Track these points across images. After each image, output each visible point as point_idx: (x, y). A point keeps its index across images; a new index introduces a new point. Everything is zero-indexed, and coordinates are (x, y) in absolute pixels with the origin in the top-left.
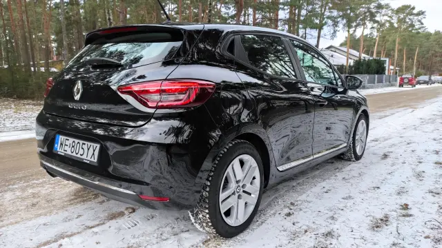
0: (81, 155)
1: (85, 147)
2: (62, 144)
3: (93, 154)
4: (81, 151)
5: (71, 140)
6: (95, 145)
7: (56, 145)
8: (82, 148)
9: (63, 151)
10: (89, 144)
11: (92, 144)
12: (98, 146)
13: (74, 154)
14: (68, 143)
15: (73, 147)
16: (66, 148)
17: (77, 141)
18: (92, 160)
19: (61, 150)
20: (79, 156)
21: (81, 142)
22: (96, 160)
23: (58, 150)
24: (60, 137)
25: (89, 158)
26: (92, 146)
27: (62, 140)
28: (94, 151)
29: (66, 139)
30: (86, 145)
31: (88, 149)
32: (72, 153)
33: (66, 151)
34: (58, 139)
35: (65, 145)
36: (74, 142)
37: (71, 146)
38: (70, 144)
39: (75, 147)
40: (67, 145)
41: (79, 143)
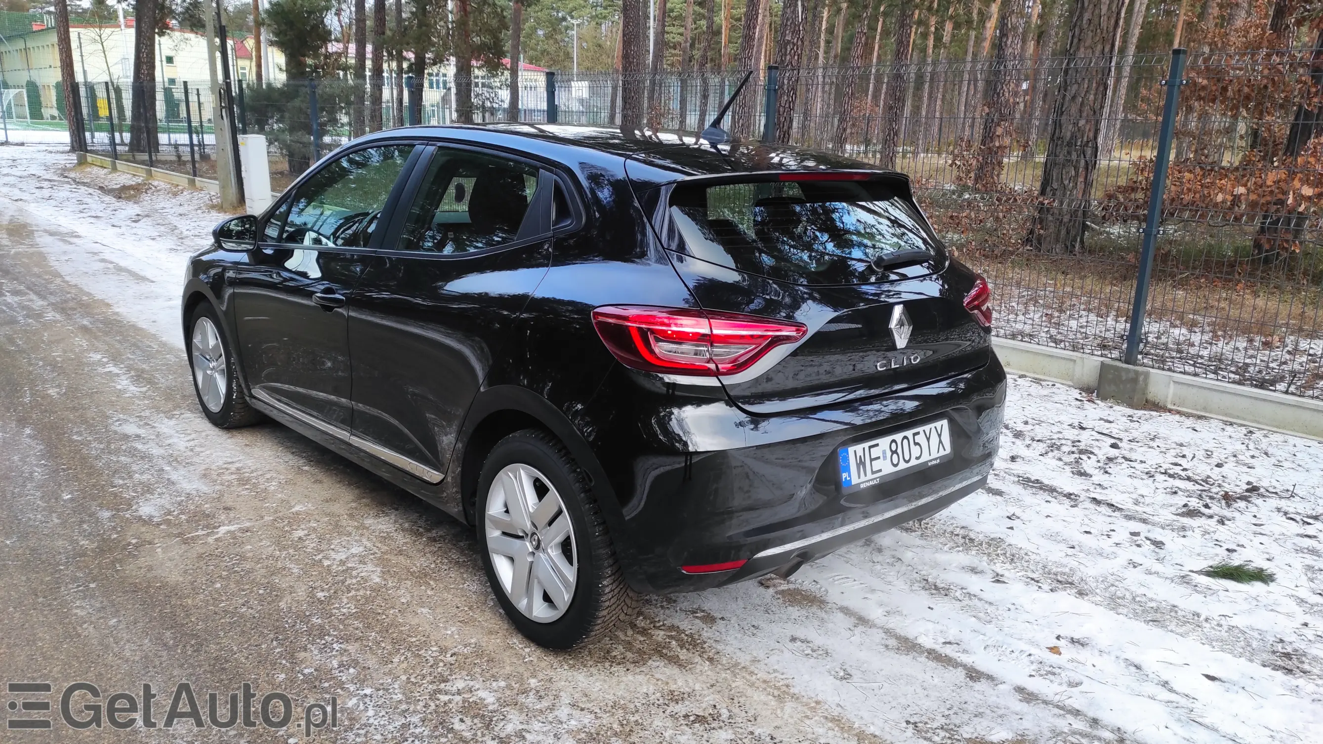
0: (917, 458)
1: (920, 438)
2: (861, 463)
3: (941, 442)
4: (915, 452)
5: (884, 442)
6: (938, 424)
7: (846, 475)
8: (916, 444)
9: (870, 476)
10: (927, 428)
11: (932, 426)
12: (945, 422)
13: (903, 466)
14: (875, 452)
15: (895, 452)
16: (877, 465)
17: (898, 437)
18: (942, 453)
19: (863, 478)
20: (914, 462)
21: (909, 433)
22: (948, 450)
23: (856, 481)
24: (851, 450)
25: (934, 455)
26: (933, 430)
27: (860, 453)
28: (940, 436)
29: (870, 447)
30: (922, 433)
31: (928, 439)
32: (895, 466)
33: (880, 471)
34: (846, 459)
35: (872, 460)
36: (894, 441)
37: (889, 453)
38: (884, 452)
39: (899, 451)
40: (879, 458)
41: (905, 437)
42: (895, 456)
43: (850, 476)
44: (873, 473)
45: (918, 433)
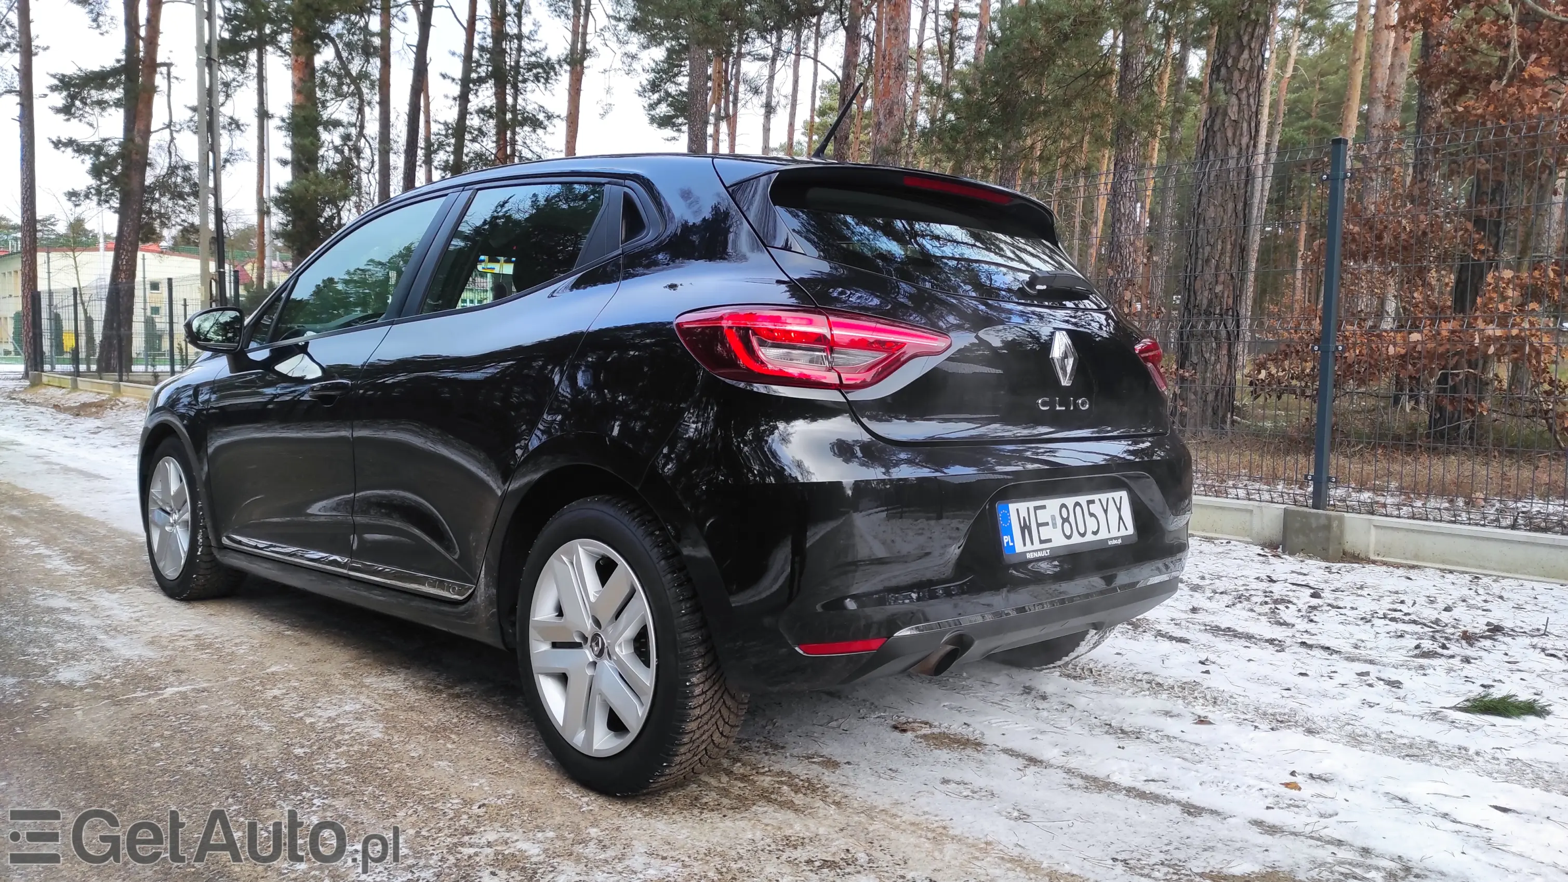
0: (1095, 533)
1: (1096, 509)
2: (1025, 528)
3: (1121, 518)
4: (1092, 524)
5: (1052, 505)
6: (1116, 495)
7: (1006, 539)
8: (1092, 515)
9: (1037, 545)
10: (1104, 497)
11: (1110, 495)
12: (1124, 494)
13: (1076, 539)
14: (1043, 516)
15: (1067, 520)
16: (1046, 533)
17: (1070, 501)
18: (1123, 533)
19: (1029, 547)
20: (1089, 538)
21: (1083, 499)
22: (1131, 529)
23: (1019, 548)
24: (1013, 507)
25: (1114, 533)
26: (1111, 501)
27: (1023, 513)
28: (1119, 510)
29: (1036, 508)
30: (1097, 502)
31: (1106, 511)
32: (1069, 537)
33: (1049, 541)
34: (1007, 518)
35: (1039, 525)
36: (1063, 506)
37: (1059, 521)
38: (1053, 518)
39: (1072, 519)
40: (1047, 524)
41: (1077, 504)
42: (1066, 524)
43: (1013, 541)
44: (1042, 542)
45: (1092, 502)
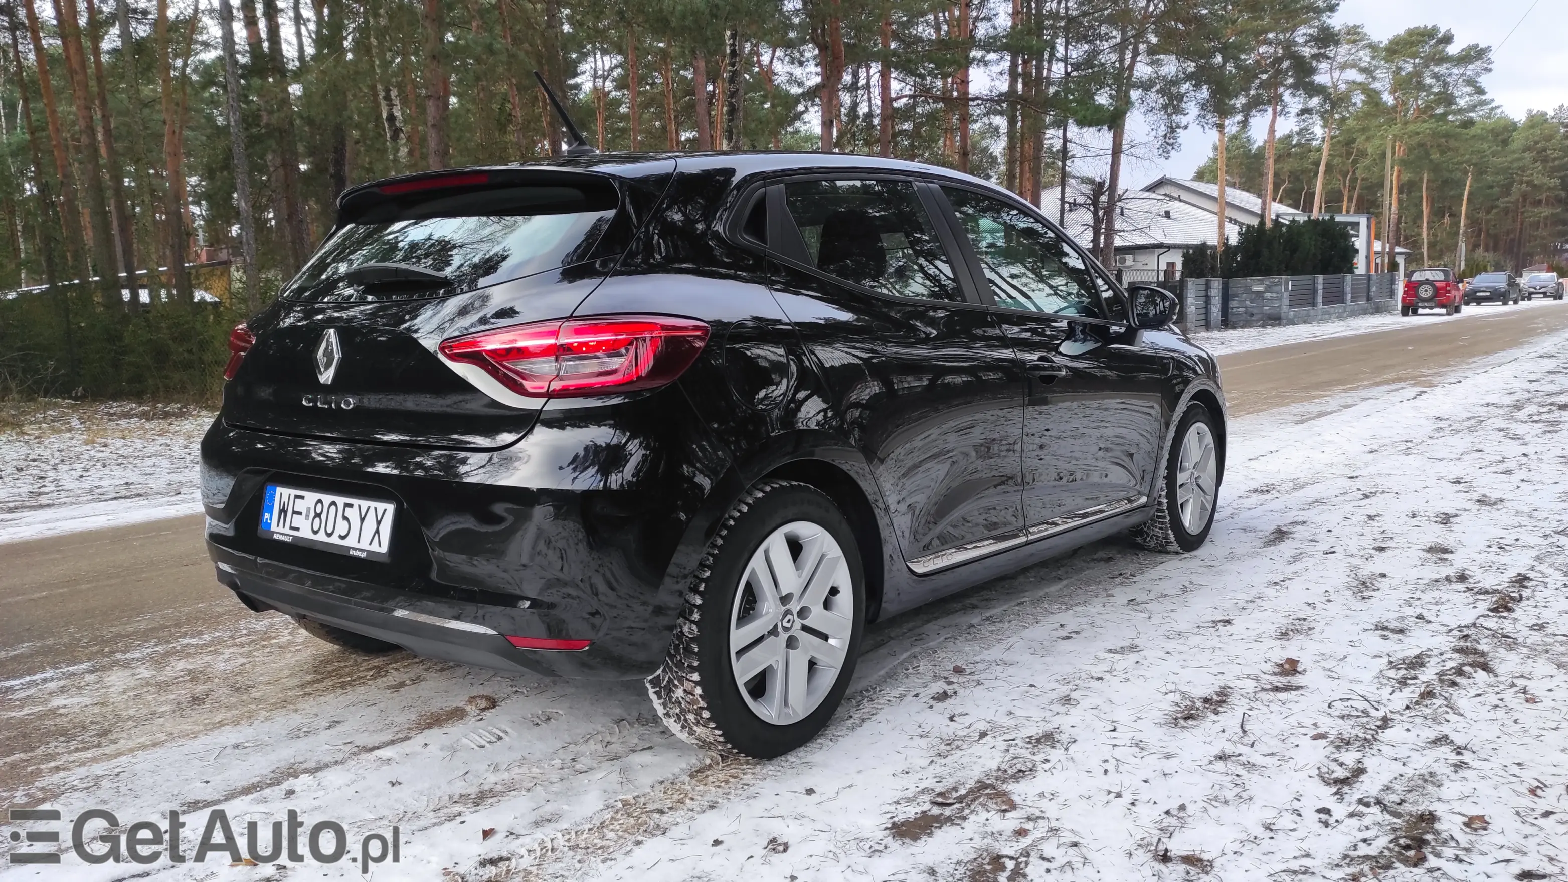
0: (342, 537)
1: (352, 513)
2: (283, 511)
3: (377, 531)
4: (342, 527)
5: (311, 497)
6: (381, 506)
7: (267, 516)
8: (345, 518)
9: (287, 530)
10: (365, 504)
11: (373, 504)
12: (390, 508)
13: (321, 537)
14: (300, 506)
15: (318, 516)
16: (298, 521)
17: (327, 499)
18: (375, 548)
19: (281, 529)
20: (335, 540)
21: (341, 501)
22: (384, 549)
23: (274, 528)
24: (279, 490)
25: (364, 545)
26: (372, 511)
27: (285, 499)
28: (379, 523)
29: (297, 497)
30: (356, 507)
31: (362, 520)
32: (315, 532)
33: (297, 529)
34: (273, 497)
35: (294, 513)
36: (320, 501)
37: (312, 514)
38: (309, 510)
39: (324, 517)
40: (300, 513)
41: (334, 503)
42: (317, 520)
43: (271, 519)
44: (292, 528)
45: (351, 506)
